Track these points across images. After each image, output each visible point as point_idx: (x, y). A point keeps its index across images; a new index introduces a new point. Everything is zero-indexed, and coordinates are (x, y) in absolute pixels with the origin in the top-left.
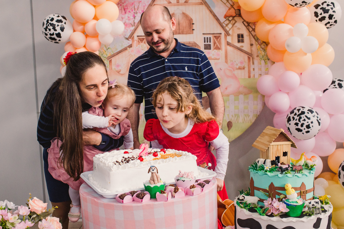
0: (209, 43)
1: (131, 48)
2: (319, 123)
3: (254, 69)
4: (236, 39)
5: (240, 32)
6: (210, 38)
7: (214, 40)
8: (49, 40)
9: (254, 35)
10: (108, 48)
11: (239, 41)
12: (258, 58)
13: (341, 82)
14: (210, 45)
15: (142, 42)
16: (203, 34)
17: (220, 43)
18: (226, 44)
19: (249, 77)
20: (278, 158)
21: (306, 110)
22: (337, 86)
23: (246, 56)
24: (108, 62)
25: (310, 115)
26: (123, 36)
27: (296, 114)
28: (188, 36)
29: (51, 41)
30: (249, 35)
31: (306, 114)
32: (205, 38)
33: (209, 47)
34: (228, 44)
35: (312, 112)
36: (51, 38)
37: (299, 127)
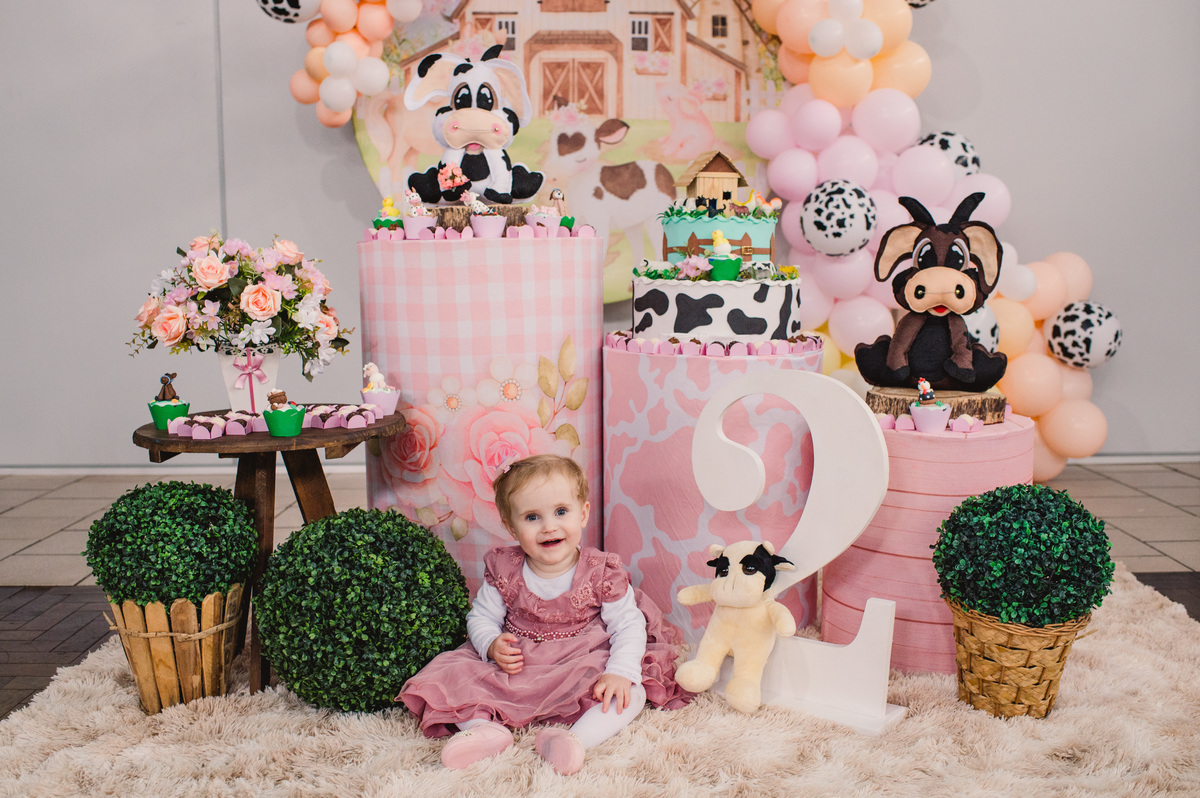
0: (643, 35)
1: (458, 42)
2: (869, 226)
3: (748, 101)
4: (708, 27)
5: (719, 12)
6: (646, 24)
7: (656, 29)
8: (270, 15)
9: (751, 20)
10: (404, 40)
11: (715, 33)
12: (760, 75)
13: (946, 138)
14: (645, 41)
15: (483, 28)
16: (631, 13)
17: (669, 35)
18: (685, 39)
19: (738, 119)
21: (848, 189)
22: (937, 146)
23: (731, 70)
24: (403, 73)
25: (853, 200)
26: (438, 13)
27: (824, 191)
28: (595, 16)
29: (277, 18)
30: (741, 22)
31: (845, 195)
32: (634, 23)
33: (643, 45)
34: (690, 39)
35: (860, 194)
36: (276, 10)
37: (822, 219)
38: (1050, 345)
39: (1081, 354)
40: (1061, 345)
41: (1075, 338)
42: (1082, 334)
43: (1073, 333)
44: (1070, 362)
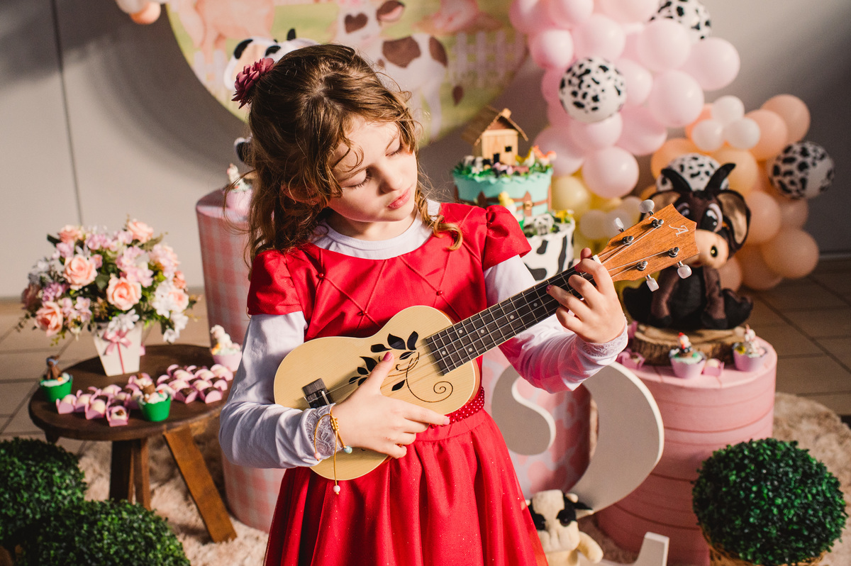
2: (619, 92)
13: (681, 5)
20: (497, 157)
21: (593, 67)
22: (674, 13)
25: (600, 76)
27: (574, 74)
31: (593, 74)
35: (604, 69)
37: (579, 99)
38: (771, 182)
39: (798, 191)
40: (781, 183)
41: (792, 178)
42: (798, 175)
43: (790, 173)
44: (788, 196)
